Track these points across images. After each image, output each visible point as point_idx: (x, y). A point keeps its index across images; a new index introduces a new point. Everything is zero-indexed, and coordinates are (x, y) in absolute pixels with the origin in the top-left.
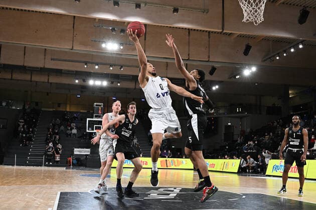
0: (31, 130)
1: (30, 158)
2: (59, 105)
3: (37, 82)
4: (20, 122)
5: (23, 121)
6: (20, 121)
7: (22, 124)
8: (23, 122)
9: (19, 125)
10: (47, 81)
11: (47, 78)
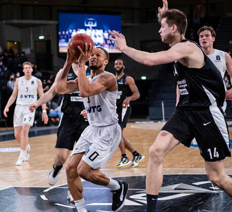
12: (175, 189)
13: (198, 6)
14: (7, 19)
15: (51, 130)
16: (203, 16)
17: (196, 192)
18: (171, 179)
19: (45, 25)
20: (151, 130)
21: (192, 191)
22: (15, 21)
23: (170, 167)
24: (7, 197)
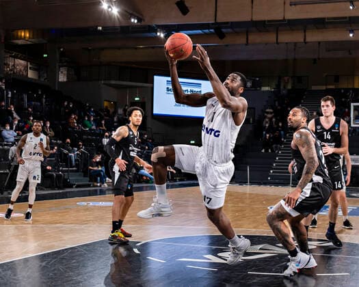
0: (280, 124)
1: (273, 172)
2: (337, 79)
3: (287, 43)
4: (268, 113)
5: (271, 111)
6: (268, 110)
7: (269, 116)
8: (271, 113)
9: (266, 117)
10: (302, 40)
11: (302, 35)
12: (260, 249)
13: (286, 78)
14: (105, 80)
15: (143, 187)
16: (289, 87)
17: (280, 252)
18: (256, 239)
19: (142, 87)
20: (236, 192)
21: (275, 252)
22: (113, 82)
23: (254, 228)
24: (101, 249)
